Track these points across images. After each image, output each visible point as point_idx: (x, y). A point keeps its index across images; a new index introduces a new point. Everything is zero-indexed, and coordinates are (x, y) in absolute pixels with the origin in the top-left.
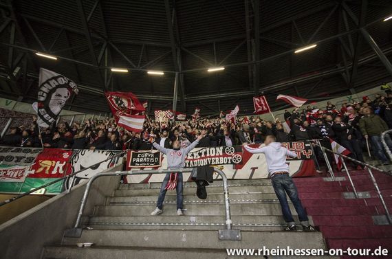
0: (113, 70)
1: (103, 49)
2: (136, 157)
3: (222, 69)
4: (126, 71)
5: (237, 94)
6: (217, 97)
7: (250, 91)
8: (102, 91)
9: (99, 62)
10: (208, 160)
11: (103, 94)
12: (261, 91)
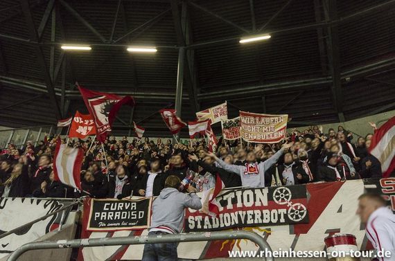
0: (66, 47)
1: (48, 11)
2: (101, 211)
4: (88, 48)
5: (298, 83)
6: (260, 90)
7: (323, 77)
8: (45, 87)
9: (40, 35)
10: (239, 215)
11: (47, 91)
12: (343, 75)
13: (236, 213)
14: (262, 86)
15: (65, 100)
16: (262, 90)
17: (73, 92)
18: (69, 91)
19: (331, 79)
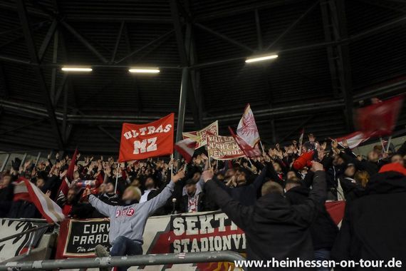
0: (66, 69)
1: (50, 34)
3: (274, 57)
4: (89, 70)
5: (309, 106)
6: (268, 114)
7: (336, 99)
8: (46, 111)
9: (40, 57)
10: (232, 240)
11: (47, 115)
12: (357, 98)
13: (229, 237)
14: (271, 110)
15: (67, 125)
16: (271, 114)
17: (75, 116)
18: (71, 116)
19: (343, 102)
